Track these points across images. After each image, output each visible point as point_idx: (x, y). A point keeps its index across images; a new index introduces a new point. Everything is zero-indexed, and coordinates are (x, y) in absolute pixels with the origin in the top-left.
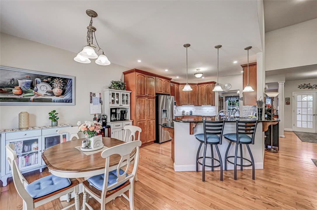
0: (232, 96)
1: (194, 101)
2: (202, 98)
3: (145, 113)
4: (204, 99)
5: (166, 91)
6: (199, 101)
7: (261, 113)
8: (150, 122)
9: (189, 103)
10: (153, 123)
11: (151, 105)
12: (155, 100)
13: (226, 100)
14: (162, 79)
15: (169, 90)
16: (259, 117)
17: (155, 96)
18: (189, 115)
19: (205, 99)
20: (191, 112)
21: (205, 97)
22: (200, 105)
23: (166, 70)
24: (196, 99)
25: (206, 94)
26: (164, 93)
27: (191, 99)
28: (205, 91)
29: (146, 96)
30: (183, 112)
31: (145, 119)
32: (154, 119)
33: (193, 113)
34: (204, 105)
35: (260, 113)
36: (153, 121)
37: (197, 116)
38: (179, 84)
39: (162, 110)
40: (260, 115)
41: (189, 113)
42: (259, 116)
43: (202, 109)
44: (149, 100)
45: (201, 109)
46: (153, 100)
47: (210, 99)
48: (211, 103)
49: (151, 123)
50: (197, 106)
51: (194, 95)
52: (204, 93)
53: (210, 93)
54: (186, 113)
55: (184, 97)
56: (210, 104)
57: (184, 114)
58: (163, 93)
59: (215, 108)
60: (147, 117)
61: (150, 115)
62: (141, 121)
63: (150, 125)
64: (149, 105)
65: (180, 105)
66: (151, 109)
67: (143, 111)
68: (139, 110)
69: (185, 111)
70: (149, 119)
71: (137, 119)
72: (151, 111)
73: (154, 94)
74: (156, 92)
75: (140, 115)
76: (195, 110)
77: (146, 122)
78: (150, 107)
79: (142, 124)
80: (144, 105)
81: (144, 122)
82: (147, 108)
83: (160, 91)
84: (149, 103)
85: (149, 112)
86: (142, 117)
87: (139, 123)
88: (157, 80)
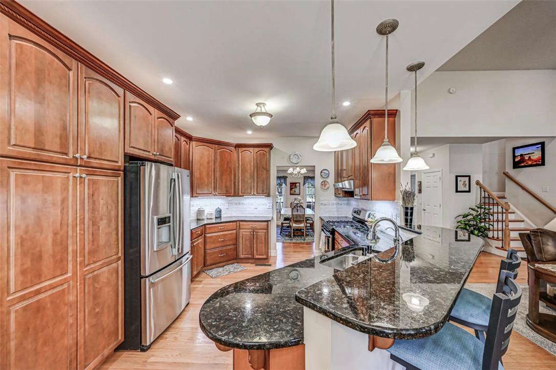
1: (228, 184)
2: (246, 179)
3: (70, 241)
4: (250, 181)
5: (162, 150)
6: (239, 186)
7: (411, 217)
8: (95, 279)
9: (215, 189)
10: (114, 275)
11: (102, 202)
12: (120, 180)
14: (151, 109)
15: (170, 149)
17: (121, 163)
18: (214, 221)
19: (252, 181)
20: (219, 212)
21: (252, 177)
22: (241, 194)
23: (168, 81)
24: (231, 181)
25: (256, 170)
26: (156, 158)
27: (221, 179)
28: (252, 164)
29: (74, 164)
30: (200, 212)
31: (70, 274)
32: (119, 259)
33: (222, 213)
34: (249, 194)
36: (114, 265)
37: (236, 221)
38: (190, 138)
39: (155, 218)
40: (409, 221)
41: (214, 214)
43: (243, 204)
44: (94, 182)
45: (239, 204)
46: (115, 179)
47: (264, 181)
48: (265, 191)
49: (103, 279)
50: (235, 196)
51: (228, 169)
52: (250, 167)
54: (206, 214)
55: (204, 174)
56: (263, 193)
57: (203, 217)
58: (153, 157)
59: (272, 202)
60: (82, 259)
61: (98, 246)
62: (38, 292)
63: (97, 290)
64: (91, 201)
65: (194, 196)
66: (101, 220)
67: (55, 234)
68: (24, 236)
69: (204, 210)
70: (92, 266)
71: (6, 294)
72: (101, 228)
73: (116, 157)
74: (126, 151)
75: (28, 264)
76: (226, 206)
77: (73, 287)
78: (98, 211)
79: (44, 308)
80: (60, 203)
81: (64, 290)
82: (80, 216)
83: (143, 148)
84: (93, 195)
85: (93, 235)
86: (46, 271)
87: (25, 309)
88: (130, 102)
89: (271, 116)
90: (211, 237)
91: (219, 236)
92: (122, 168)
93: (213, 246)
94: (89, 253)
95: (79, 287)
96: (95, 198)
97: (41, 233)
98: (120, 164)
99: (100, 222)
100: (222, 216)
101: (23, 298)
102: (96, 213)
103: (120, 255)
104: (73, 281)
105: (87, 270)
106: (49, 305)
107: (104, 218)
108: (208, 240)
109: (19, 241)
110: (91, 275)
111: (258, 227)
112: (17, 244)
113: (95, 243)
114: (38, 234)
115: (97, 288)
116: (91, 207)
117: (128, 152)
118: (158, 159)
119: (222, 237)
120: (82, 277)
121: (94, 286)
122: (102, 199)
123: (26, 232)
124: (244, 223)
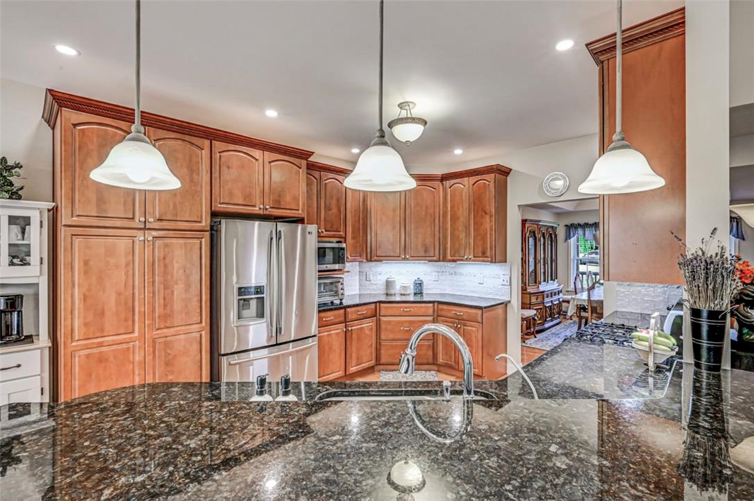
0: (582, 222)
1: (428, 242)
2: (457, 233)
3: (136, 304)
4: (463, 235)
5: (278, 202)
6: (446, 243)
7: (713, 344)
8: (168, 345)
9: (405, 249)
12: (204, 241)
13: (568, 237)
14: (257, 153)
15: (296, 199)
16: (698, 365)
18: (411, 298)
19: (468, 235)
20: (419, 285)
21: (467, 227)
22: (449, 258)
24: (434, 236)
25: (472, 216)
26: (266, 213)
27: (416, 234)
28: (466, 205)
30: (389, 284)
31: (136, 334)
32: (202, 328)
33: (425, 287)
34: (462, 257)
35: (705, 344)
36: (195, 334)
37: (433, 302)
39: (235, 286)
40: (704, 353)
41: (412, 287)
42: (704, 362)
43: (461, 274)
44: (166, 245)
45: (455, 273)
47: (486, 234)
48: (488, 254)
49: (179, 347)
50: (439, 261)
52: (464, 210)
53: (486, 213)
55: (388, 227)
57: (392, 292)
58: (260, 212)
59: (508, 272)
60: (150, 322)
61: (172, 311)
62: (100, 345)
63: (170, 357)
64: (162, 264)
65: (373, 259)
66: (176, 284)
67: (119, 294)
68: (87, 294)
69: (394, 281)
70: (165, 330)
71: (70, 340)
72: (175, 293)
73: (198, 217)
74: (213, 209)
75: (90, 318)
76: (434, 276)
77: (139, 348)
78: (172, 275)
79: (107, 360)
80: (124, 266)
81: (128, 348)
82: (148, 279)
83: (243, 203)
84: (164, 259)
85: (164, 299)
86: (108, 328)
87: (88, 356)
88: (219, 152)
89: (425, 123)
90: (389, 322)
91: (403, 322)
92: (209, 228)
93: (391, 336)
94: (159, 317)
95: (146, 349)
96: (167, 260)
97: (104, 291)
98: (204, 224)
99: (175, 286)
100: (425, 292)
101: (87, 347)
102: (169, 277)
103: (204, 324)
104: (139, 342)
105: (157, 334)
106: (112, 359)
107: (180, 282)
108: (383, 326)
109: (82, 297)
110: (162, 340)
111: (465, 317)
112: (80, 299)
113: (168, 307)
114: (101, 293)
115: (169, 354)
116: (162, 270)
117: (217, 209)
118: (270, 213)
119: (407, 325)
120: (151, 340)
121: (165, 352)
122: (177, 262)
123: (89, 290)
124: (445, 307)
